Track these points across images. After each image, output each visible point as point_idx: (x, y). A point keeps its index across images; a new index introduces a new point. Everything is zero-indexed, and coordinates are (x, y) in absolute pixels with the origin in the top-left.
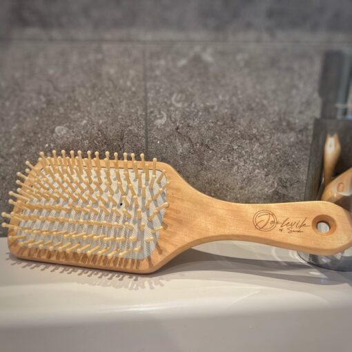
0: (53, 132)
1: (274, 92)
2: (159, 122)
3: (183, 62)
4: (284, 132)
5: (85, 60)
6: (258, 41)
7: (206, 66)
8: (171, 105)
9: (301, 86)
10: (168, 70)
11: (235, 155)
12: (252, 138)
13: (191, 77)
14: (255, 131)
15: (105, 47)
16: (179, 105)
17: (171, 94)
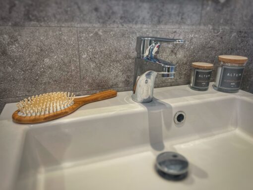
0: (44, 61)
1: (124, 45)
2: (84, 56)
3: (92, 35)
4: (128, 59)
5: (55, 34)
6: (118, 27)
7: (100, 36)
8: (88, 50)
9: (133, 43)
10: (86, 37)
11: (112, 67)
12: (117, 61)
13: (95, 40)
14: (118, 59)
15: (62, 29)
16: (91, 50)
17: (88, 46)
